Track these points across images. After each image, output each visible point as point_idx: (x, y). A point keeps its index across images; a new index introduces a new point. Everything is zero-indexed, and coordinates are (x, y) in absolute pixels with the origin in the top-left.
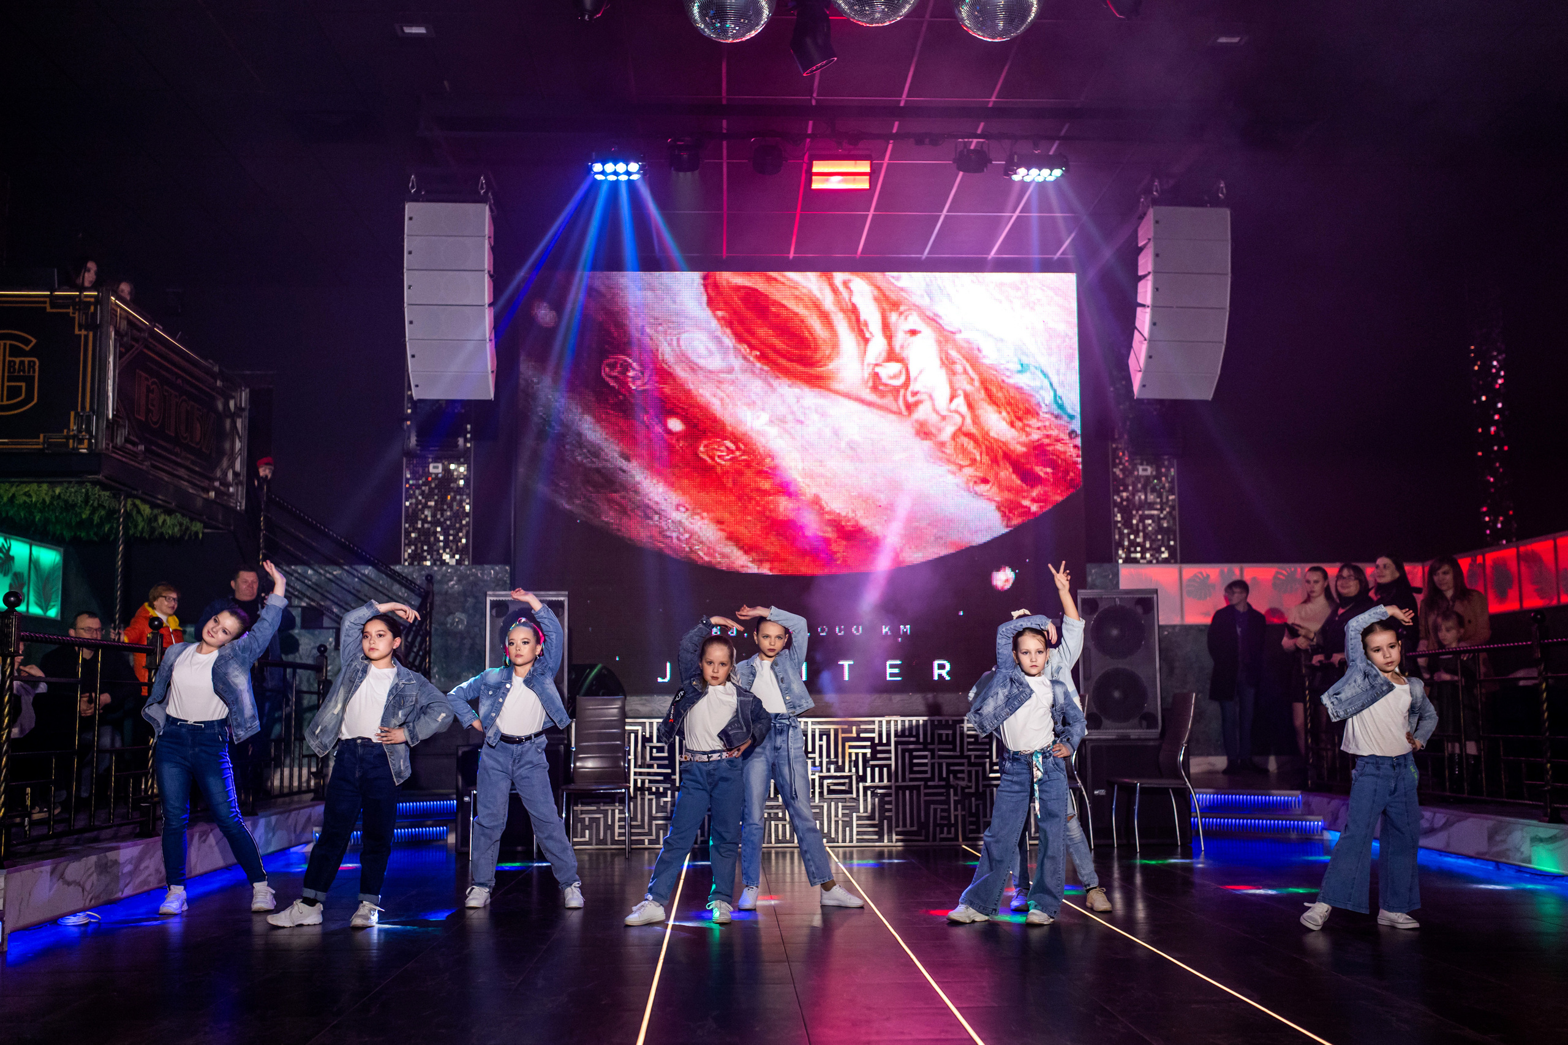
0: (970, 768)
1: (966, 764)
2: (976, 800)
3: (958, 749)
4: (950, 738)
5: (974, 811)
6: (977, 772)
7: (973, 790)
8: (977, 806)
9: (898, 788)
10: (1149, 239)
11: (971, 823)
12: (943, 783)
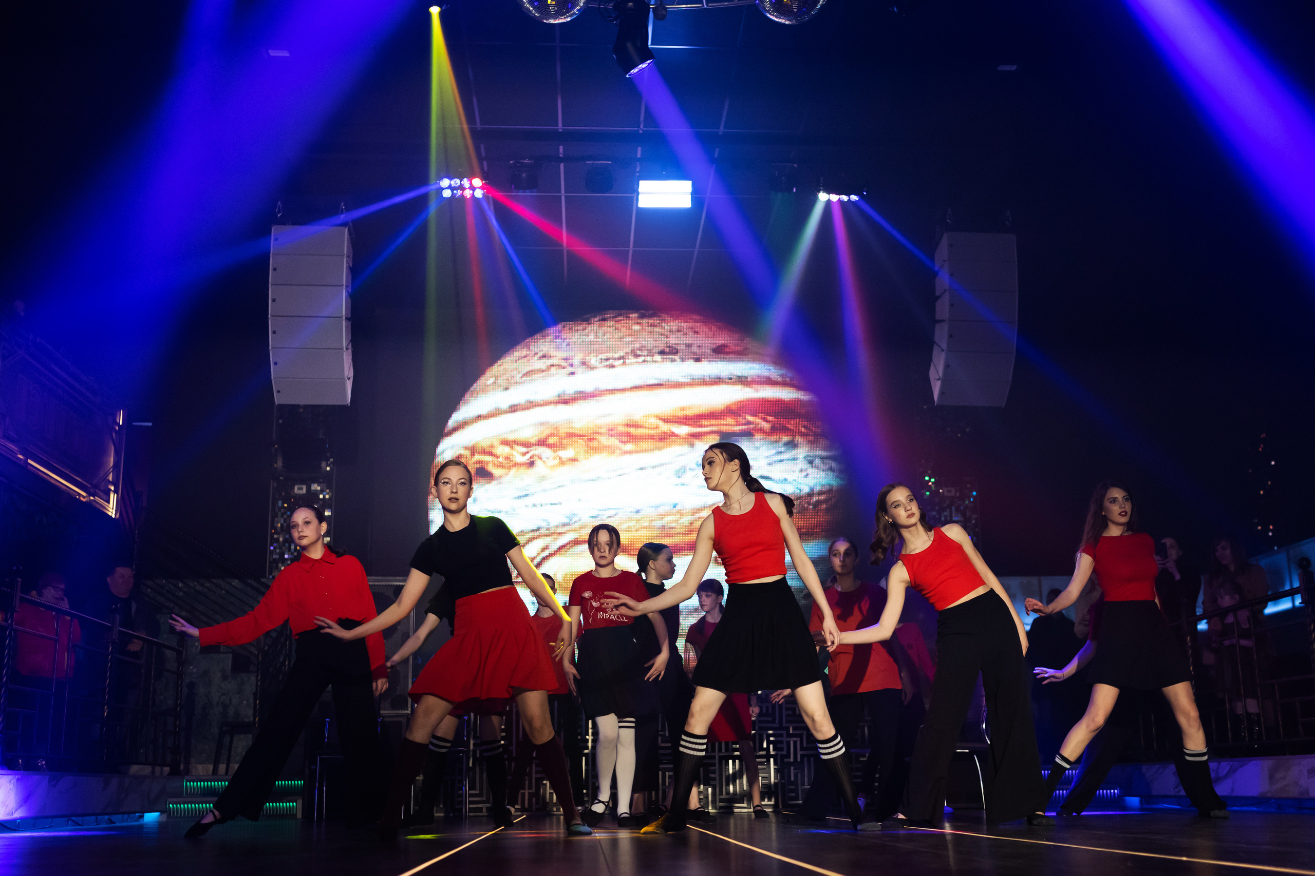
0: (788, 739)
1: (785, 735)
2: (794, 769)
3: (777, 721)
4: (770, 711)
5: (792, 779)
6: (795, 743)
7: (792, 760)
8: (796, 775)
9: (721, 758)
10: (944, 261)
11: (791, 791)
12: (763, 753)
